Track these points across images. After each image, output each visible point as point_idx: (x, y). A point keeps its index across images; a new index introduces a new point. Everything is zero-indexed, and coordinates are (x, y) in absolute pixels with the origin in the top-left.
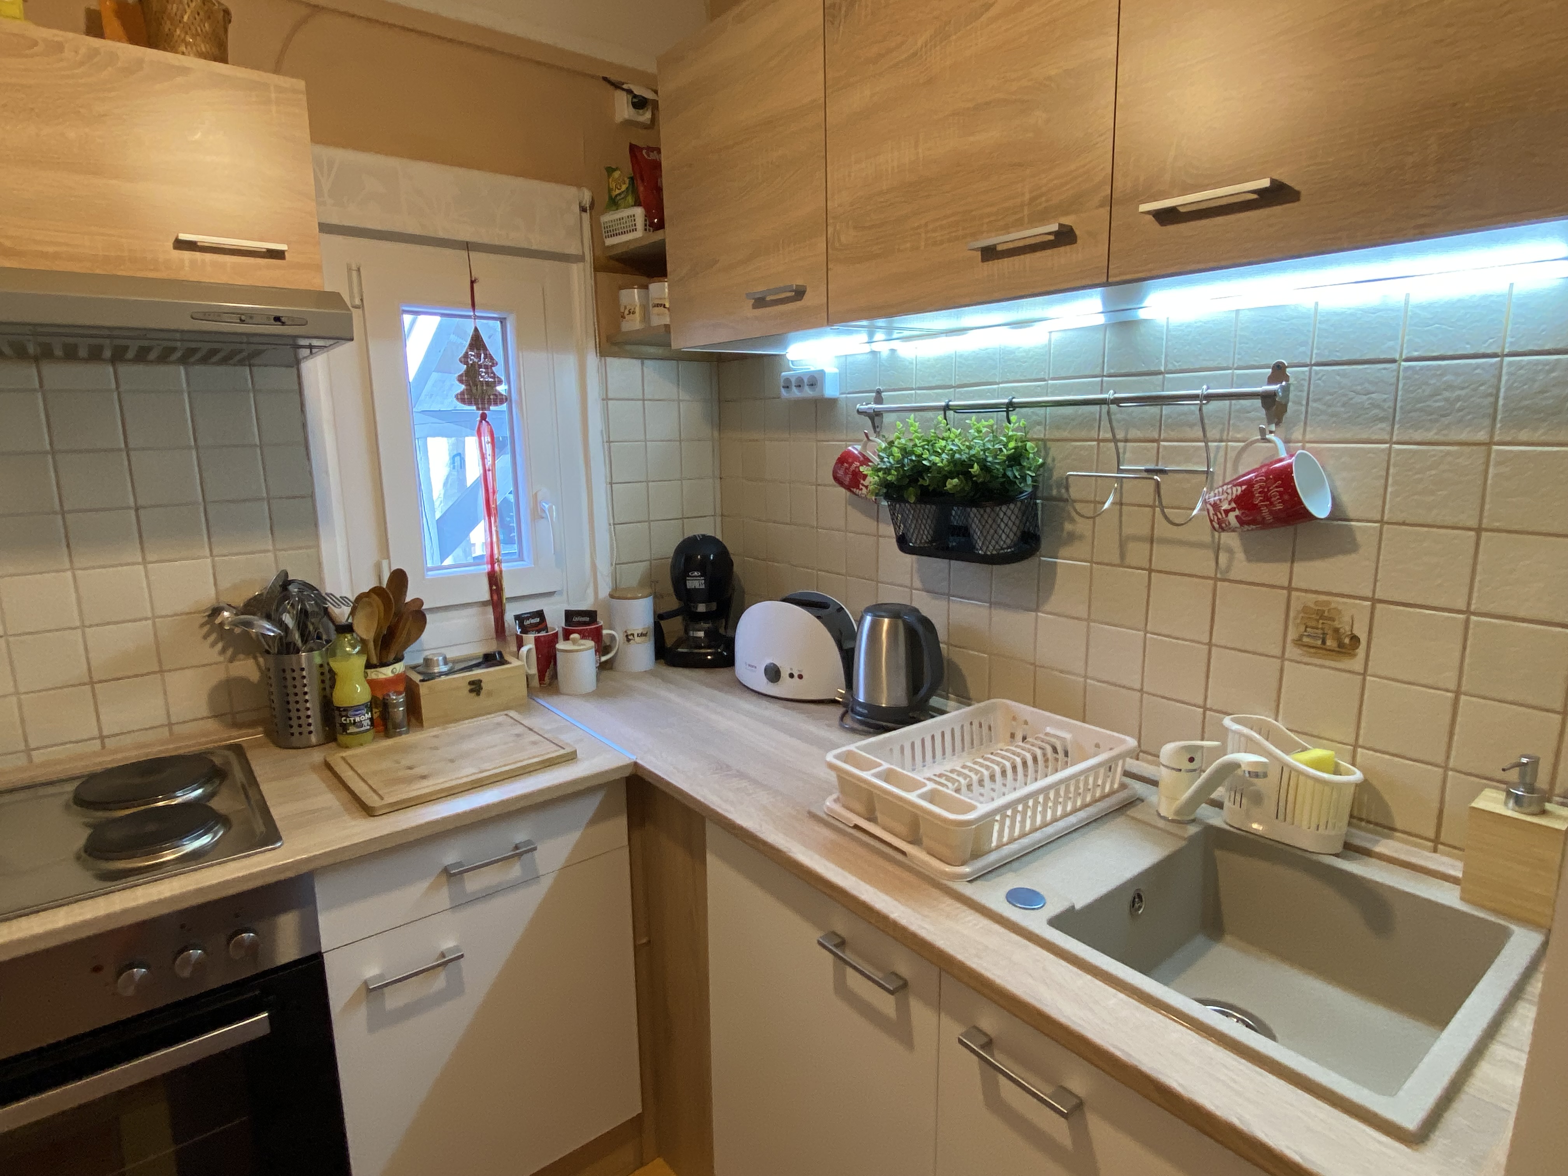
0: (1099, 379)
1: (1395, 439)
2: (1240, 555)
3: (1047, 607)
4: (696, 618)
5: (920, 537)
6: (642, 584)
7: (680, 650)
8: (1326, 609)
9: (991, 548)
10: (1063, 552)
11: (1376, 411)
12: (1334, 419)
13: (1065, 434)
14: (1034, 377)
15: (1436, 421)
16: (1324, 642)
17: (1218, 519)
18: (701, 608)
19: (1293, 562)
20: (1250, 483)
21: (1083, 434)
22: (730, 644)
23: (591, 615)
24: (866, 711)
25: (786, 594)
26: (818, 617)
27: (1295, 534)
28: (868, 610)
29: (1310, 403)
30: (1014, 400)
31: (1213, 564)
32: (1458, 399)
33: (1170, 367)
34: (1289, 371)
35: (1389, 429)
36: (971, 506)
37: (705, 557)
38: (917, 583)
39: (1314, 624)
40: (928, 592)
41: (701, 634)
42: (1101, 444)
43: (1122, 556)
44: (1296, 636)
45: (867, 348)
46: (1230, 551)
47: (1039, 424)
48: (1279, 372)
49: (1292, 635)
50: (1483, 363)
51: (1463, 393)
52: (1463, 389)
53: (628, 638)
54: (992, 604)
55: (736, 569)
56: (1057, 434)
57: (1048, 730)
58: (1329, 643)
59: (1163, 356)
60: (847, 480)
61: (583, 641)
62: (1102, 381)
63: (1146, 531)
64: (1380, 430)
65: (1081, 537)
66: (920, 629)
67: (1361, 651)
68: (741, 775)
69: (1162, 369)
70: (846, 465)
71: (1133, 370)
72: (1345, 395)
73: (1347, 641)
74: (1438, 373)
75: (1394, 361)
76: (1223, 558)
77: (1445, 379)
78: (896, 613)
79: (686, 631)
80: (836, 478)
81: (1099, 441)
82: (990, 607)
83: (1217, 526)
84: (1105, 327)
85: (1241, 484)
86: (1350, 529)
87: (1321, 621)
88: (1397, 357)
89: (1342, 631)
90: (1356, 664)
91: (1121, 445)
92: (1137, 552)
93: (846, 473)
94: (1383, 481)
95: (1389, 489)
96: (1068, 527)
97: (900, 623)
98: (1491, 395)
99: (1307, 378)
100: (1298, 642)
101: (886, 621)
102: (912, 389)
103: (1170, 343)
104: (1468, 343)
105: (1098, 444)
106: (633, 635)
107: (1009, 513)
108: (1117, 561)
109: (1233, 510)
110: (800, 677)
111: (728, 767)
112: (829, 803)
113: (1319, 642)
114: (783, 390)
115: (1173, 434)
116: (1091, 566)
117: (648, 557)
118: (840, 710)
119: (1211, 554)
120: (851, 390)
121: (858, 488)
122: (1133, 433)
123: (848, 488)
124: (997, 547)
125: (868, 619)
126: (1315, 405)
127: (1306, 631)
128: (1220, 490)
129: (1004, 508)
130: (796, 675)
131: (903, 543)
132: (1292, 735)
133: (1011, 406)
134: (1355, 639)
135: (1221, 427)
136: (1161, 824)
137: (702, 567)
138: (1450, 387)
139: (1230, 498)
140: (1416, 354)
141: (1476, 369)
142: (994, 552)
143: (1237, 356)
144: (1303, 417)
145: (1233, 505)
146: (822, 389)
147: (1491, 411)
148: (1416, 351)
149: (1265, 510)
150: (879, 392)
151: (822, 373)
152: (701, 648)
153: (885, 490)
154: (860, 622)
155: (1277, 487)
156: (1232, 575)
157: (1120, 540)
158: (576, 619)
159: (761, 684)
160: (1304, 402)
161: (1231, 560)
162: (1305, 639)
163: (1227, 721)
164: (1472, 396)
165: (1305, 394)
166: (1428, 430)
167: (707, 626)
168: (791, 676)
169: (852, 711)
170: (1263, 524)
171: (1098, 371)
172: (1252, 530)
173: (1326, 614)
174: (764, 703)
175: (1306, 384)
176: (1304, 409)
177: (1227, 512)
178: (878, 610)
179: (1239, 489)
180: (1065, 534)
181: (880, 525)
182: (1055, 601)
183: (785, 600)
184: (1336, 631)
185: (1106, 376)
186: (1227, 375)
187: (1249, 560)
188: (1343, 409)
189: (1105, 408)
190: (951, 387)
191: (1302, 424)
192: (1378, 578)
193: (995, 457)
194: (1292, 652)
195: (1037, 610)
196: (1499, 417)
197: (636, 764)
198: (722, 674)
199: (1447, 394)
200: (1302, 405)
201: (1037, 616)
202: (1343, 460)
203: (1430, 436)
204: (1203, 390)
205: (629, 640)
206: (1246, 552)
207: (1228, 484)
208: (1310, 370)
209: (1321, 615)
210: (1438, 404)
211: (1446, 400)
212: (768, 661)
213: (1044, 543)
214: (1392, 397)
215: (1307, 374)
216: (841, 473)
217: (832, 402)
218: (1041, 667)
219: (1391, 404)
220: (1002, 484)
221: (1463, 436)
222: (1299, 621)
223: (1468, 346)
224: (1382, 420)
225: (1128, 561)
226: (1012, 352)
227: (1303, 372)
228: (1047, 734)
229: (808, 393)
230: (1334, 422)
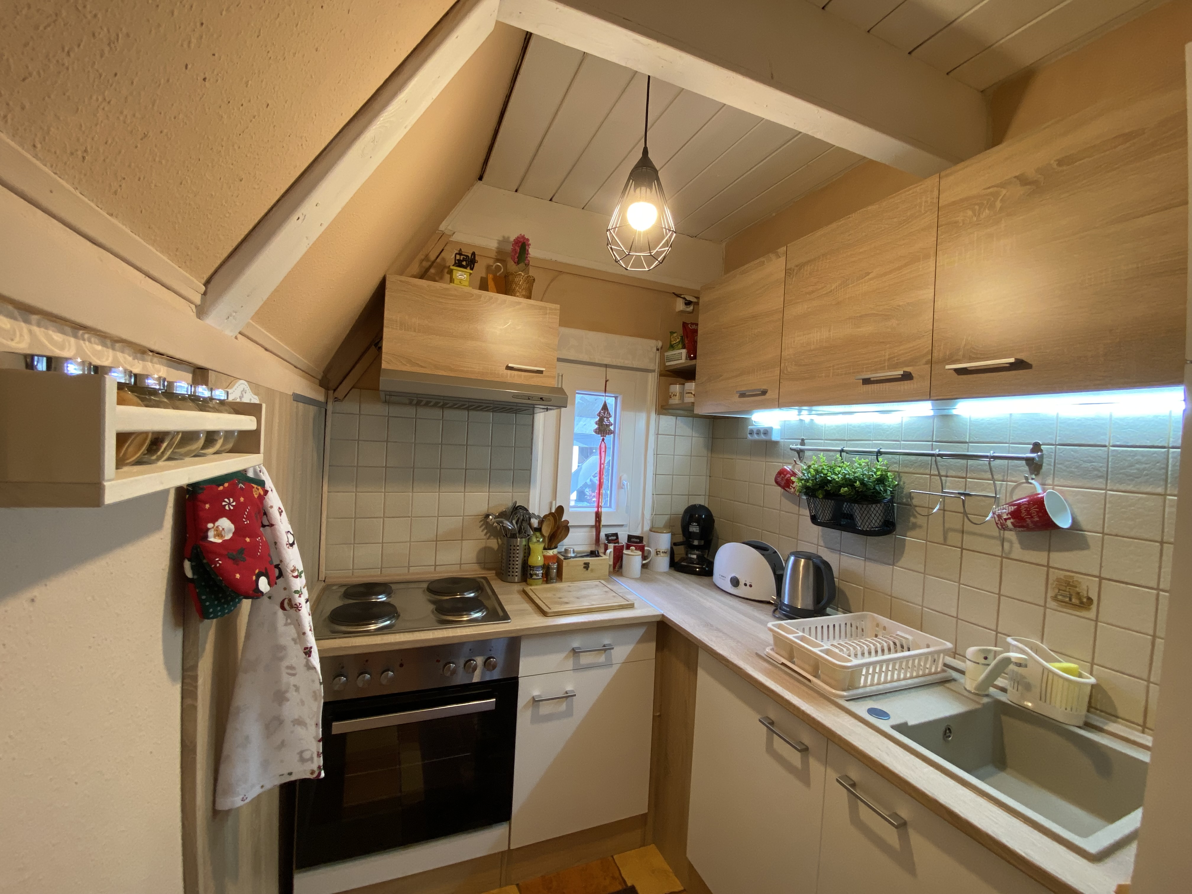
0: (931, 443)
1: (1108, 488)
2: (1017, 545)
3: (900, 563)
4: (692, 547)
5: (824, 517)
6: (665, 527)
7: (683, 563)
8: (1071, 581)
9: (866, 527)
10: (908, 534)
11: (1096, 472)
12: (1071, 475)
13: (911, 470)
14: (893, 439)
15: (1132, 480)
16: (1070, 600)
17: (1001, 523)
18: (696, 543)
19: (1049, 551)
20: (1019, 505)
21: (921, 471)
22: (711, 564)
23: (640, 539)
24: (788, 609)
25: (746, 540)
26: (763, 555)
27: (1050, 536)
28: (792, 554)
29: (1057, 465)
30: (881, 450)
31: (1000, 549)
32: (1144, 469)
33: (972, 440)
34: (1042, 447)
35: (1105, 482)
36: (855, 503)
37: (700, 516)
38: (821, 543)
39: (1064, 588)
40: (827, 548)
41: (695, 557)
42: (932, 477)
43: (945, 539)
44: (1053, 595)
45: (798, 418)
46: (1011, 542)
47: (896, 463)
48: (1036, 447)
49: (1050, 594)
50: (1158, 451)
51: (1147, 466)
52: (1147, 464)
53: (657, 553)
54: (866, 559)
55: (716, 525)
56: (906, 470)
57: (899, 633)
58: (1074, 600)
59: (968, 434)
60: (783, 483)
61: (636, 551)
62: (932, 444)
63: (959, 527)
64: (1100, 483)
65: (920, 527)
66: (822, 567)
67: (1094, 607)
68: (718, 630)
69: (968, 441)
70: (782, 475)
71: (950, 440)
72: (1077, 462)
73: (1085, 600)
74: (1132, 454)
75: (1105, 446)
76: (1007, 545)
77: (1136, 458)
78: (809, 557)
79: (687, 554)
80: (777, 482)
81: (931, 475)
82: (865, 560)
83: (1000, 527)
84: (933, 417)
85: (1014, 505)
86: (1084, 536)
87: (1068, 588)
88: (1107, 445)
89: (1081, 594)
90: (1092, 614)
91: (943, 478)
92: (954, 538)
93: (782, 480)
94: (1102, 511)
95: (1107, 516)
96: (912, 519)
97: (811, 562)
98: (1163, 468)
99: (1054, 451)
100: (1055, 598)
101: (803, 560)
102: (822, 440)
103: (972, 428)
104: (1148, 440)
105: (930, 477)
106: (660, 552)
107: (877, 509)
108: (941, 540)
109: (1009, 519)
110: (751, 586)
111: (712, 626)
112: (768, 650)
113: (1067, 599)
114: (749, 435)
115: (974, 475)
116: (926, 543)
117: (670, 513)
118: (773, 607)
119: (999, 543)
120: (787, 438)
121: (789, 487)
122: (951, 473)
123: (783, 488)
124: (870, 526)
125: (792, 558)
126: (1059, 466)
127: (1059, 592)
128: (1002, 507)
129: (874, 506)
130: (748, 585)
131: (814, 519)
132: (1052, 653)
133: (879, 453)
134: (1090, 600)
135: (1003, 474)
136: (966, 694)
137: (698, 521)
138: (1139, 462)
139: (1007, 512)
140: (1118, 443)
141: (1154, 454)
142: (868, 529)
143: (1011, 437)
144: (1052, 472)
145: (1009, 516)
146: (771, 435)
147: (1164, 477)
148: (1118, 442)
149: (1028, 521)
150: (803, 440)
151: (771, 428)
152: (694, 564)
153: (805, 490)
154: (787, 561)
155: (1034, 508)
156: (1013, 556)
157: (944, 530)
158: (633, 540)
159: (727, 586)
160: (1053, 464)
161: (1011, 547)
162: (1060, 597)
163: (1009, 640)
164: (1152, 468)
165: (1053, 461)
166: (1129, 485)
167: (697, 552)
168: (746, 585)
169: (780, 609)
170: (1027, 528)
171: (930, 439)
172: (1022, 531)
173: (1071, 583)
174: (729, 597)
175: (1053, 455)
176: (1052, 468)
177: (1006, 520)
178: (798, 555)
179: (1013, 507)
180: (910, 524)
181: (800, 509)
182: (903, 562)
183: (744, 543)
184: (1078, 593)
185: (936, 442)
186: (1006, 446)
187: (1022, 548)
188: (1076, 470)
189: (934, 458)
190: (845, 440)
191: (1052, 476)
192: (1103, 565)
193: (869, 478)
194: (1052, 604)
195: (893, 565)
196: (1169, 481)
197: (663, 615)
198: (706, 579)
199: (1137, 466)
200: (1051, 465)
201: (893, 568)
202: (1077, 498)
203: (1130, 488)
204: (991, 453)
205: (657, 554)
206: (1021, 543)
207: (1006, 504)
208: (1056, 448)
209: (1068, 584)
210: (1132, 471)
211: (1138, 469)
212: (733, 575)
213: (898, 528)
214: (1105, 465)
215: (1054, 449)
216: (779, 479)
217: (776, 443)
218: (895, 598)
219: (1105, 469)
220: (873, 493)
221: (1149, 489)
222: (1054, 586)
223: (1148, 441)
224: (1100, 477)
225: (948, 542)
226: (880, 425)
227: (1052, 448)
228: (897, 635)
229: (763, 437)
230: (1071, 476)
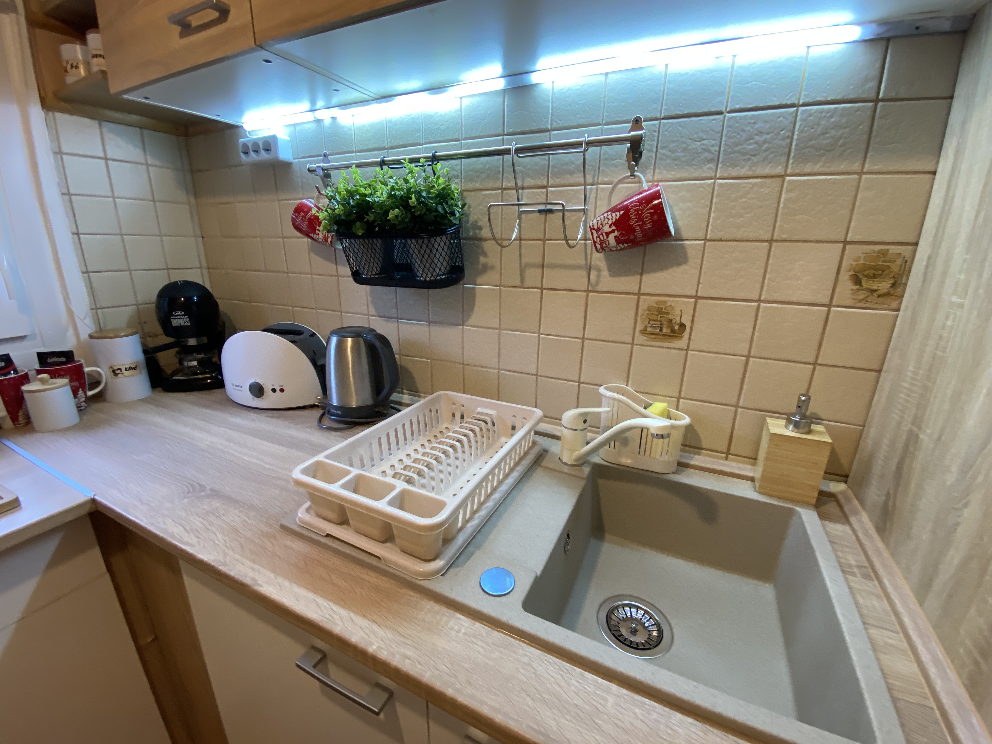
0: (501, 137)
1: (718, 176)
2: (605, 273)
3: (471, 321)
4: (188, 351)
5: (371, 269)
7: (174, 378)
8: (663, 307)
9: (430, 275)
10: (479, 280)
11: (706, 154)
12: (676, 162)
13: (478, 185)
14: (450, 137)
15: (749, 160)
16: (661, 330)
17: (601, 240)
18: (192, 342)
19: (642, 274)
20: (627, 209)
21: (491, 185)
22: (218, 368)
23: (68, 355)
24: (339, 412)
26: (293, 342)
27: (644, 253)
28: (333, 333)
29: (659, 150)
30: (437, 154)
31: (586, 280)
32: (765, 142)
33: (555, 125)
34: (644, 124)
35: (714, 168)
36: (411, 238)
37: (189, 299)
38: (372, 311)
39: (654, 317)
40: (380, 317)
41: (195, 363)
42: (505, 192)
43: (522, 280)
44: (642, 328)
45: (310, 117)
46: (599, 270)
47: (457, 177)
48: (638, 125)
49: (639, 327)
50: (784, 112)
51: (768, 137)
52: (768, 134)
54: (430, 323)
56: (471, 186)
57: (479, 410)
58: (664, 330)
59: (550, 116)
60: (305, 226)
62: (503, 139)
63: (538, 260)
64: (707, 170)
65: (492, 268)
66: (378, 344)
67: (686, 334)
69: (549, 127)
70: (302, 214)
71: (527, 129)
72: (683, 142)
73: (677, 328)
74: (752, 121)
75: (720, 113)
76: (593, 274)
77: (757, 126)
78: (357, 333)
79: (181, 362)
80: (297, 228)
81: (503, 189)
82: (429, 325)
83: (598, 246)
84: (504, 91)
85: (619, 211)
86: (683, 247)
87: (660, 316)
88: (724, 110)
89: (674, 321)
90: (682, 343)
91: (520, 191)
92: (533, 276)
93: (303, 221)
94: (708, 209)
95: (712, 215)
96: (482, 260)
97: (361, 340)
98: (788, 137)
99: (657, 130)
100: (644, 332)
101: (350, 340)
102: (353, 152)
103: (555, 105)
104: (775, 97)
105: (502, 192)
107: (442, 244)
108: (518, 282)
109: (613, 231)
110: (282, 390)
112: (302, 514)
113: (658, 330)
114: (242, 155)
115: (558, 181)
116: (500, 289)
118: (317, 413)
119: (584, 273)
120: (302, 155)
121: (315, 233)
122: (529, 182)
123: (308, 236)
124: (434, 274)
125: (334, 340)
126: (663, 151)
127: (649, 323)
128: (602, 217)
129: (438, 239)
130: (278, 389)
131: (357, 277)
132: (637, 394)
133: (435, 159)
134: (682, 326)
135: (593, 173)
137: (187, 308)
138: (760, 133)
139: (610, 222)
140: (737, 107)
141: (779, 117)
142: (432, 278)
143: (605, 114)
144: (653, 162)
145: (613, 228)
146: (276, 152)
147: (787, 150)
148: (738, 104)
150: (325, 156)
151: (274, 137)
152: (198, 374)
153: (336, 228)
154: (328, 341)
155: (648, 210)
156: (599, 288)
157: (521, 267)
158: (50, 360)
159: (249, 399)
160: (654, 150)
161: (599, 276)
162: (649, 329)
163: (602, 390)
164: (774, 139)
165: (655, 144)
166: (743, 167)
167: (200, 356)
168: (274, 390)
169: (329, 412)
171: (500, 131)
173: (663, 310)
174: (252, 415)
175: (656, 134)
176: (654, 155)
177: (608, 234)
178: (342, 333)
179: (618, 214)
180: (480, 266)
181: (339, 267)
182: (475, 317)
183: (265, 330)
184: (670, 321)
185: (507, 135)
186: (598, 129)
187: (611, 276)
188: (682, 154)
189: (508, 158)
190: (384, 149)
191: (652, 167)
192: (701, 281)
193: (429, 193)
194: (640, 338)
195: (463, 324)
196: (792, 155)
197: (93, 501)
198: (216, 394)
199: (757, 138)
201: (463, 328)
202: (681, 194)
203: (744, 172)
204: (585, 138)
206: (610, 269)
207: (607, 212)
208: (660, 123)
209: (660, 311)
210: (751, 147)
211: (757, 143)
212: (252, 381)
213: (467, 272)
214: (718, 143)
215: (657, 126)
216: (299, 221)
217: (287, 165)
218: (467, 365)
219: (717, 148)
220: (436, 217)
221: (767, 171)
222: (645, 316)
223: (775, 99)
224: (710, 161)
225: (526, 284)
226: (431, 117)
227: (654, 125)
228: (479, 413)
229: (264, 155)
230: (676, 165)
